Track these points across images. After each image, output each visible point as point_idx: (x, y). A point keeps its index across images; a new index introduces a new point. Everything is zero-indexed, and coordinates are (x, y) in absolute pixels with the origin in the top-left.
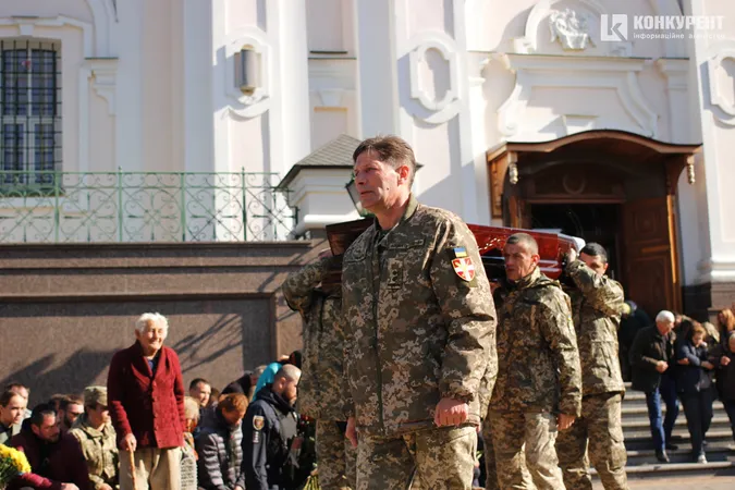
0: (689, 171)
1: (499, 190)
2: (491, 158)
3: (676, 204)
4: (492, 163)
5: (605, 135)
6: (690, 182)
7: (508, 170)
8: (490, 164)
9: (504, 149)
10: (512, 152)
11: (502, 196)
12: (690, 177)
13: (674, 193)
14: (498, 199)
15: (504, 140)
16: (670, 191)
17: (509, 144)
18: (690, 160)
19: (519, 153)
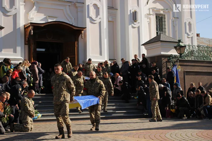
0: (82, 35)
1: (27, 36)
2: (25, 27)
3: (78, 44)
4: (26, 28)
5: (59, 23)
6: (82, 38)
7: (30, 31)
8: (25, 28)
9: (30, 24)
10: (32, 26)
11: (28, 38)
12: (82, 37)
13: (78, 41)
14: (27, 39)
15: (30, 22)
16: (76, 40)
17: (31, 23)
18: (83, 32)
19: (34, 26)
